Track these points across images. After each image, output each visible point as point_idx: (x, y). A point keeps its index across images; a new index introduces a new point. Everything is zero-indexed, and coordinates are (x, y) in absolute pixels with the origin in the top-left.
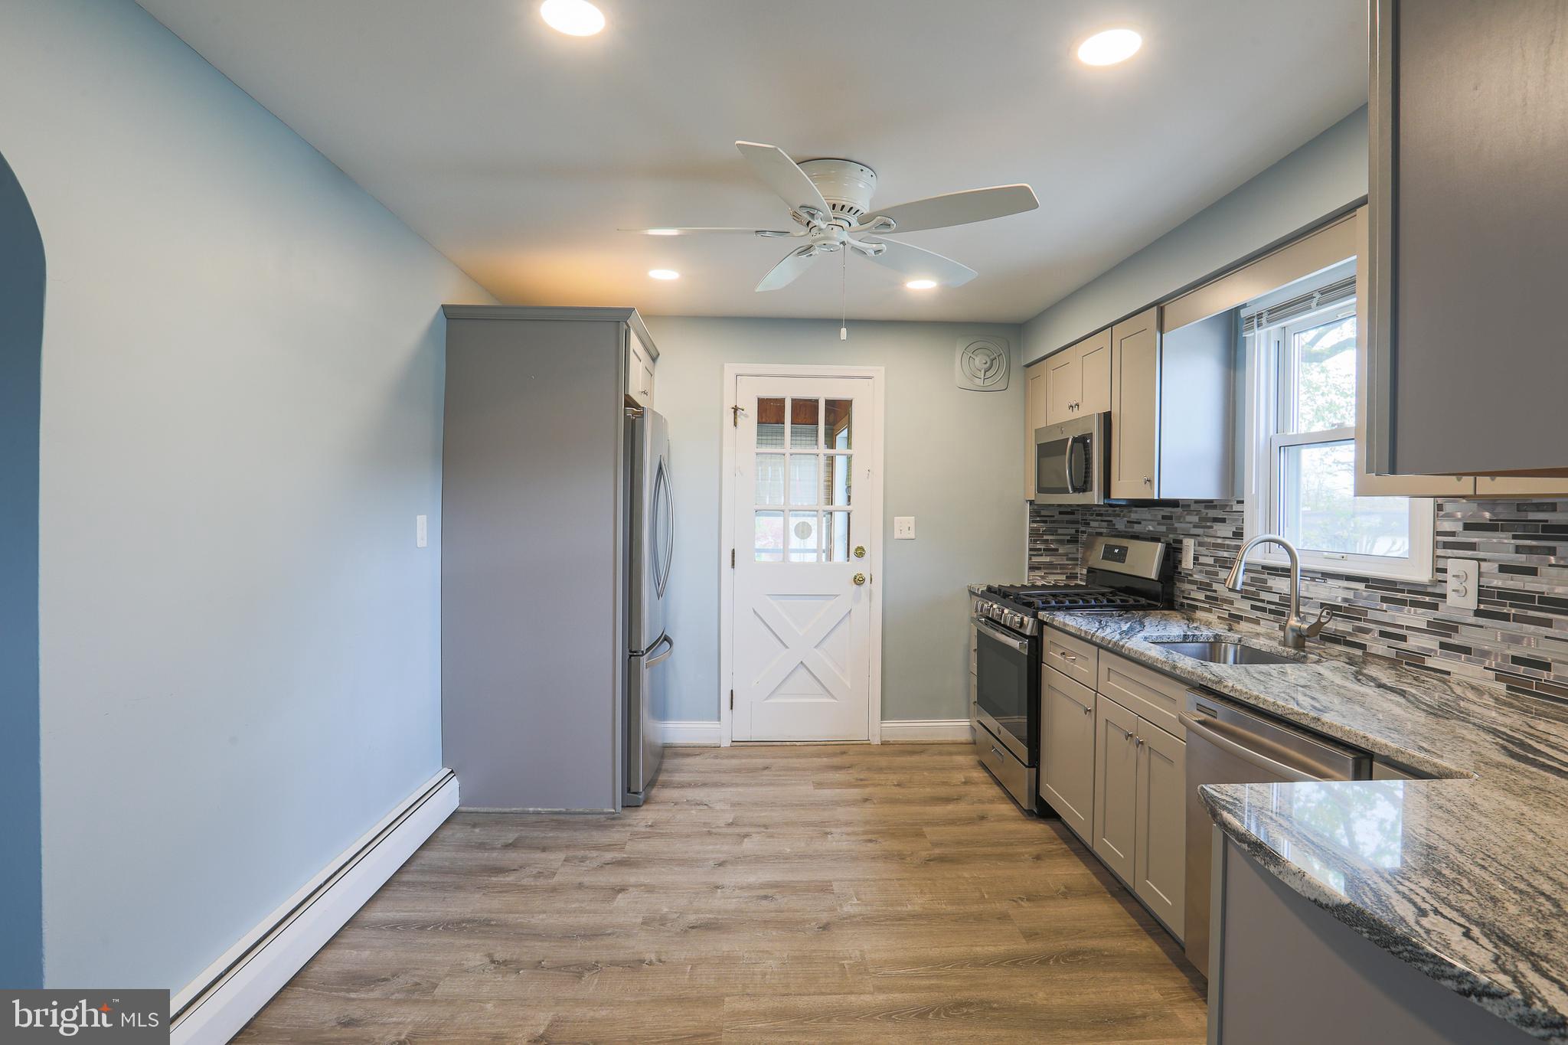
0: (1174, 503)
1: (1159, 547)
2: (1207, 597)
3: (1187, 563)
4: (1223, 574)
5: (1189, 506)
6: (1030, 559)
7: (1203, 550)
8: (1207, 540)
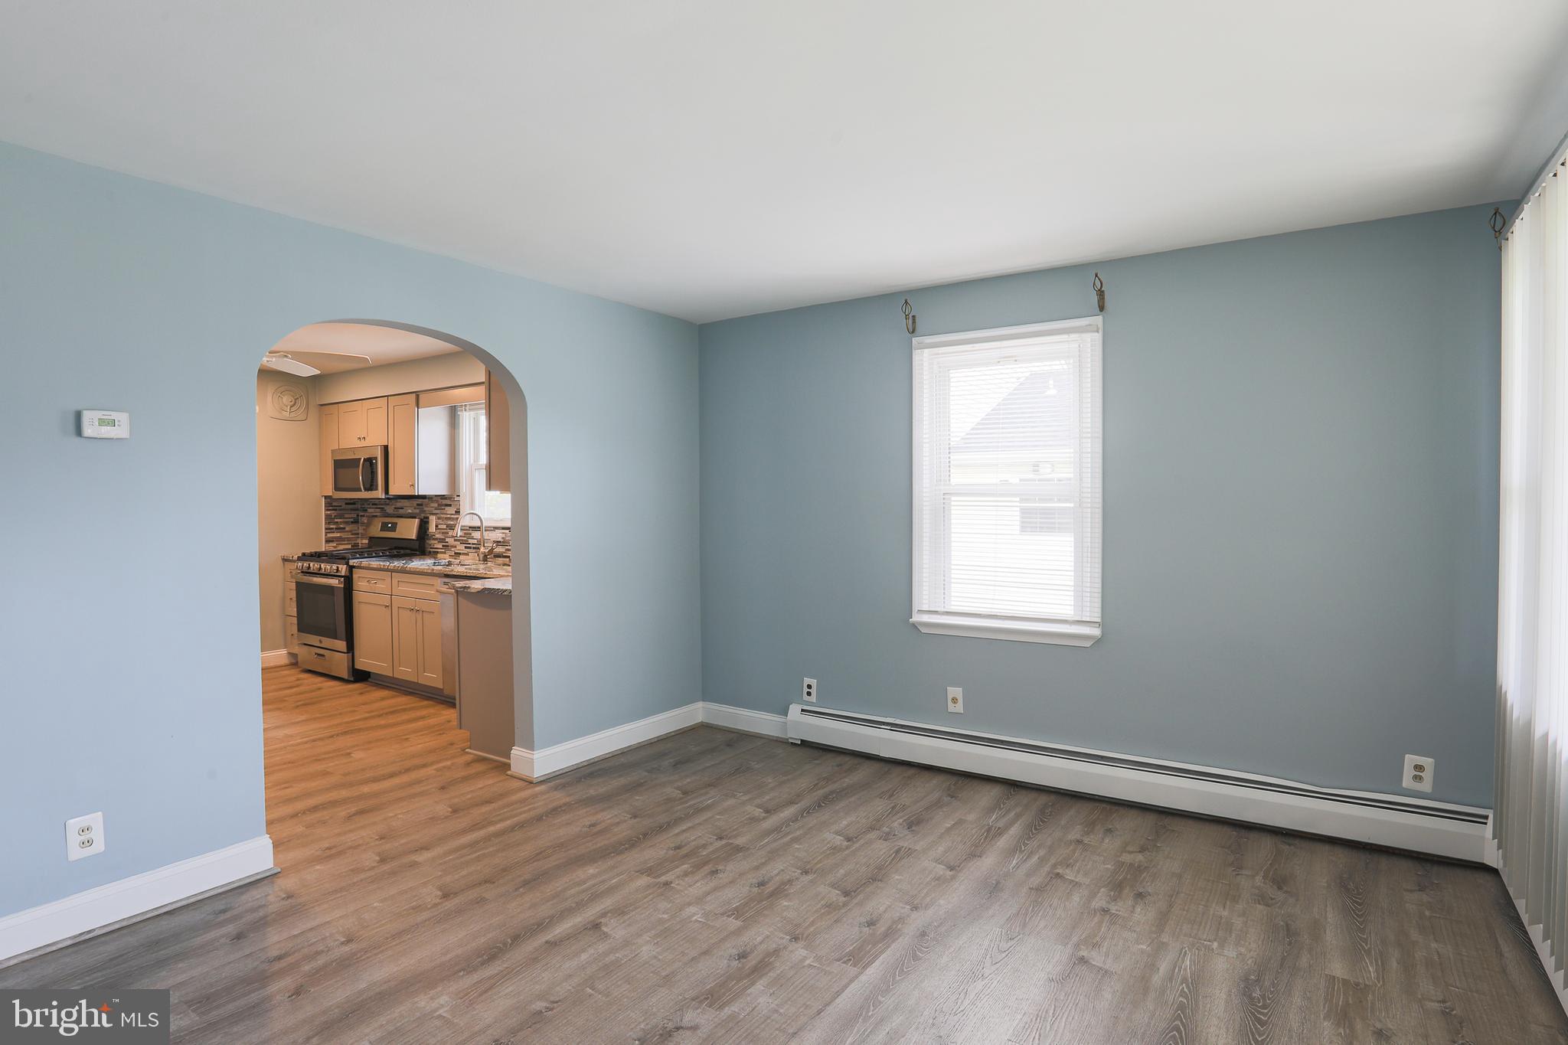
0: (424, 497)
1: (417, 521)
2: (443, 546)
3: (432, 529)
4: (451, 533)
5: (432, 498)
6: (326, 535)
7: (440, 521)
8: (442, 516)
